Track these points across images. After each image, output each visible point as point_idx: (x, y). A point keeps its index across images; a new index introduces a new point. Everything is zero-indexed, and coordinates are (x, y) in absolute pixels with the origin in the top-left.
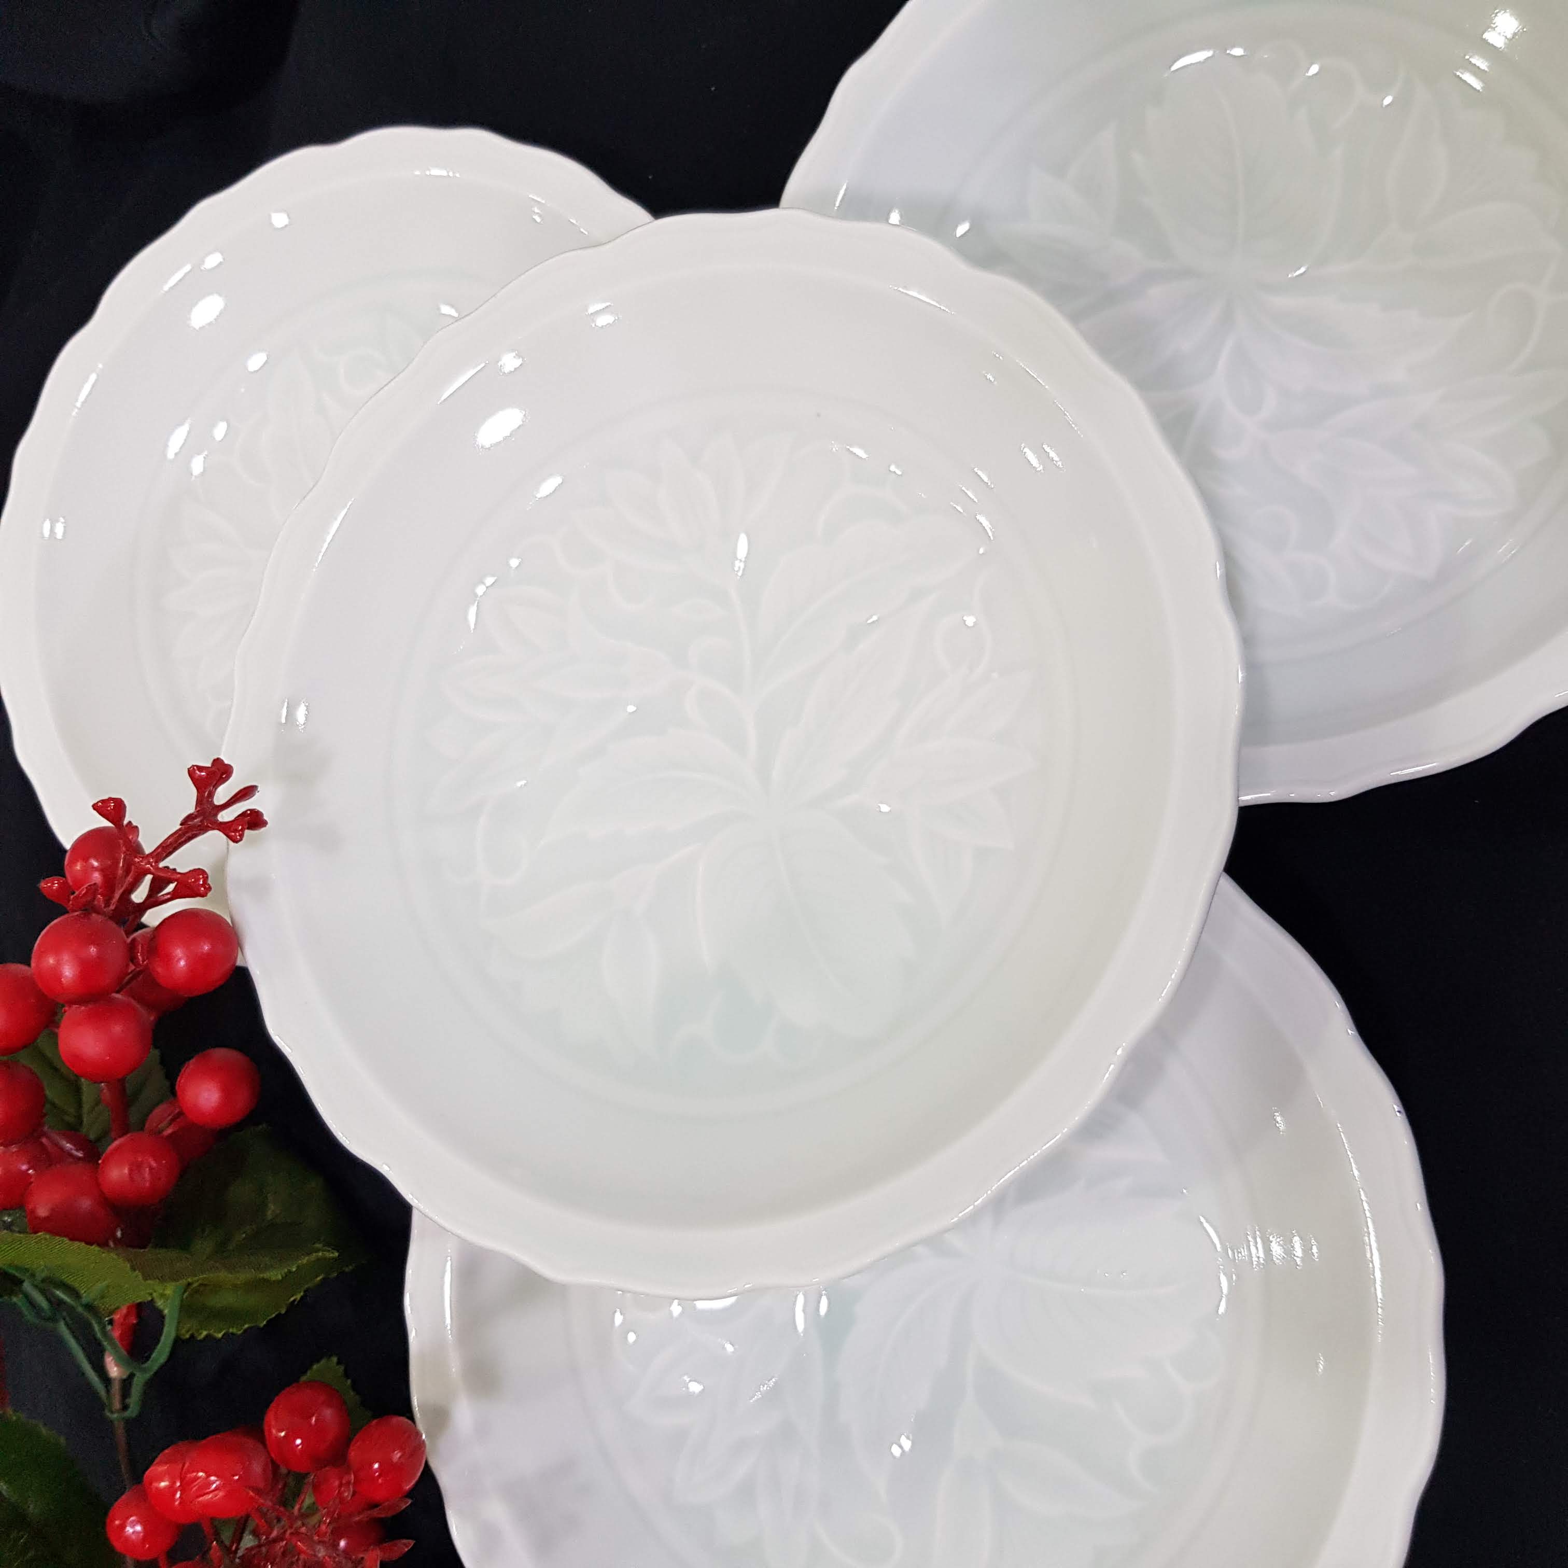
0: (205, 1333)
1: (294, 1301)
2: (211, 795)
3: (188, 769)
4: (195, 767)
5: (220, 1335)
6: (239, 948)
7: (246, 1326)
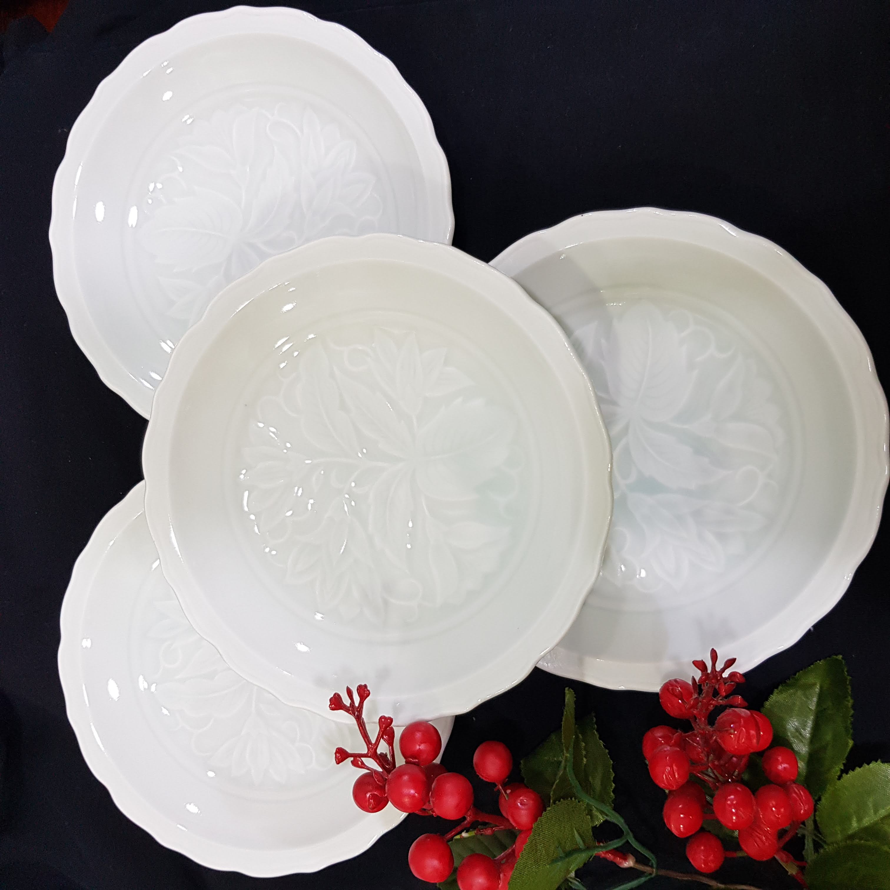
0: (612, 794)
1: (603, 745)
2: (345, 706)
3: (330, 709)
4: (331, 706)
5: (614, 785)
6: (429, 722)
7: (611, 770)
